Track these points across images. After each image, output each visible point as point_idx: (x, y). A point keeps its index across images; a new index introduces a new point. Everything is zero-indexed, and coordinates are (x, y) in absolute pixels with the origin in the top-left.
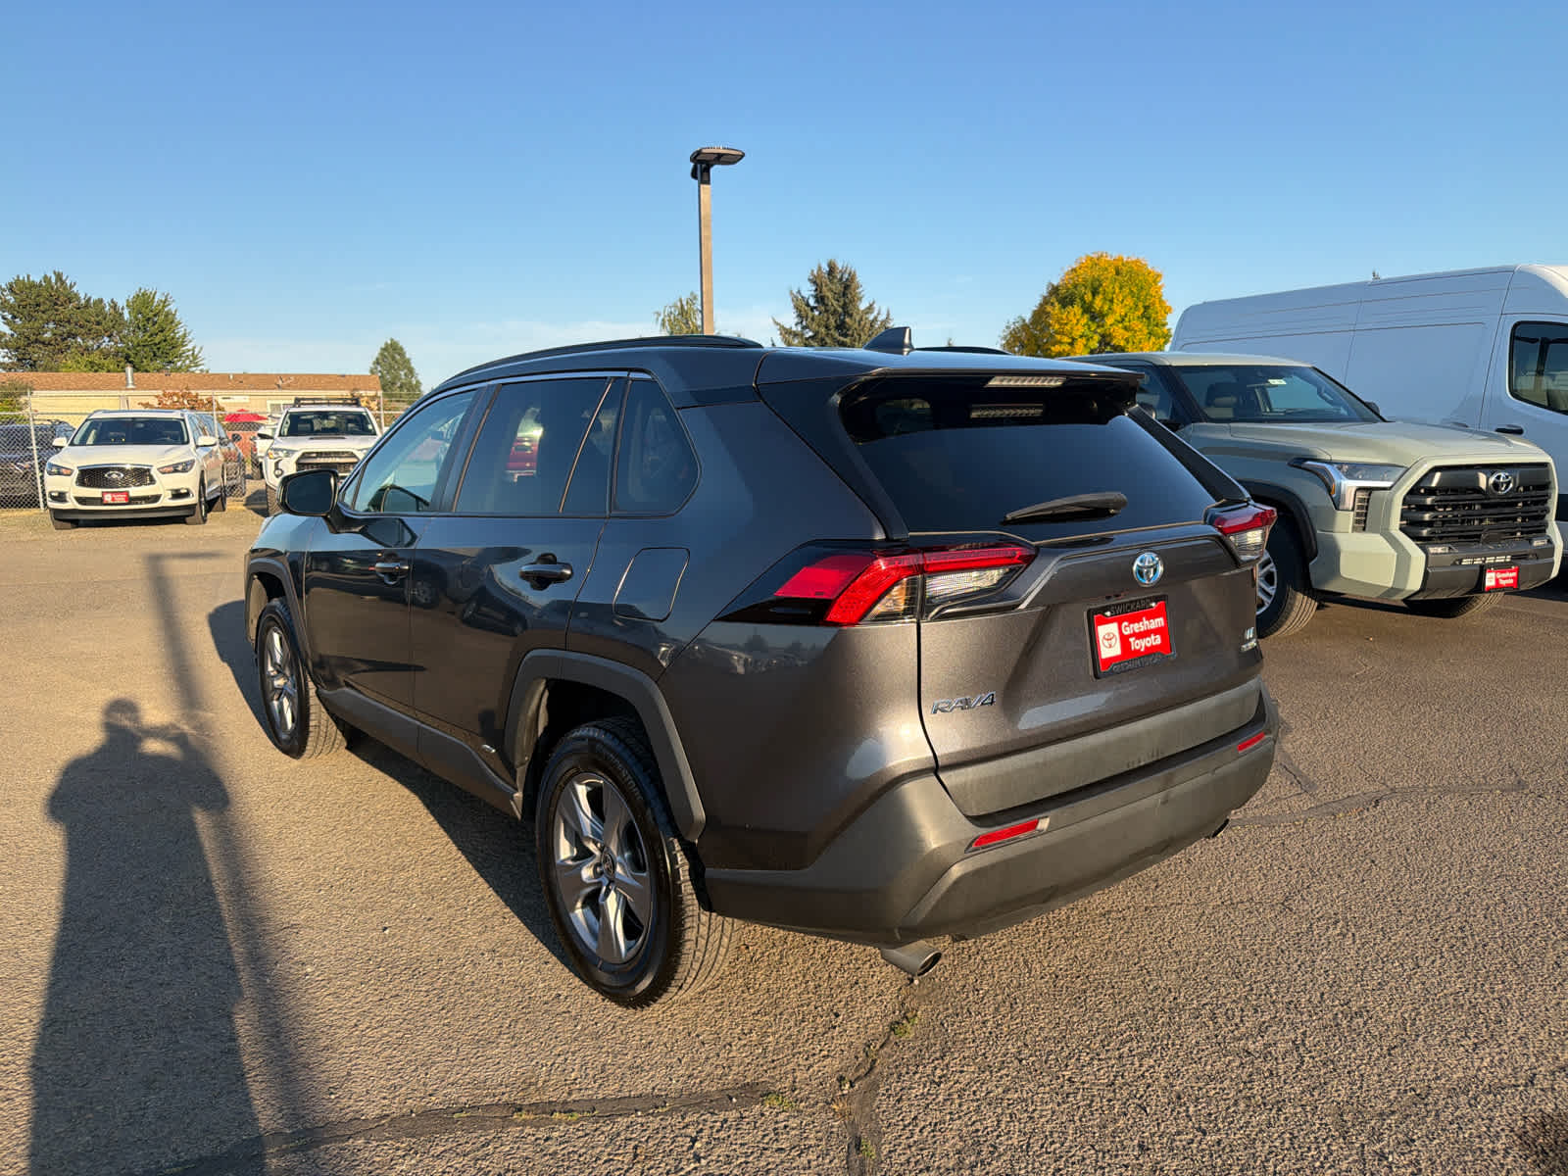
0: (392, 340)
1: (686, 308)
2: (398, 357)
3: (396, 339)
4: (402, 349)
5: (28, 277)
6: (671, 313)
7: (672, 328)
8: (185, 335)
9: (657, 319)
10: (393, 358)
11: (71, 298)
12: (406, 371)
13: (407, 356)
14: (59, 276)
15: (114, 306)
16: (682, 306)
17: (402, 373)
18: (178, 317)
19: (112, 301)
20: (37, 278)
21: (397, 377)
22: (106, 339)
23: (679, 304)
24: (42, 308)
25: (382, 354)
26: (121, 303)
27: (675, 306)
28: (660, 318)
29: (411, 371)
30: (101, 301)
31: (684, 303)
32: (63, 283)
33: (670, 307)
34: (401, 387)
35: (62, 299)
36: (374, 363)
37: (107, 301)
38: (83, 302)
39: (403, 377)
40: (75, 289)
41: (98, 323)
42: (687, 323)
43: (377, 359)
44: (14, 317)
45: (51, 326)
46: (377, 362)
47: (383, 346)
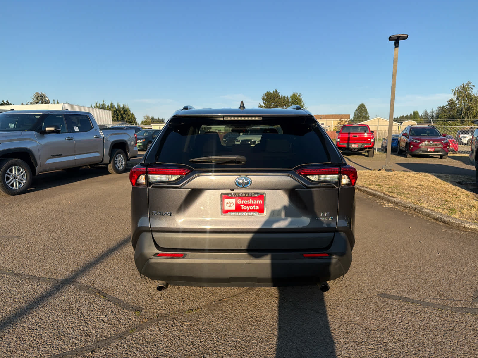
0: (362, 103)
1: (465, 87)
2: (363, 108)
3: (363, 103)
4: (365, 106)
5: (270, 91)
6: (459, 89)
7: (458, 95)
8: (303, 105)
9: (452, 92)
10: (362, 109)
11: (278, 96)
12: (365, 113)
13: (366, 108)
14: (276, 91)
15: (288, 98)
16: (464, 86)
17: (364, 113)
18: (302, 100)
19: (287, 97)
20: (271, 92)
21: (362, 115)
22: (285, 107)
23: (462, 86)
24: (271, 99)
25: (358, 108)
26: (289, 97)
27: (461, 87)
28: (454, 92)
29: (367, 113)
30: (285, 96)
31: (465, 85)
32: (277, 93)
33: (458, 87)
34: (363, 118)
35: (276, 96)
36: (356, 111)
37: (286, 96)
38: (281, 97)
39: (364, 114)
40: (279, 94)
41: (283, 102)
42: (465, 92)
43: (357, 109)
44: (266, 102)
45: (273, 104)
46: (357, 110)
47: (359, 105)
